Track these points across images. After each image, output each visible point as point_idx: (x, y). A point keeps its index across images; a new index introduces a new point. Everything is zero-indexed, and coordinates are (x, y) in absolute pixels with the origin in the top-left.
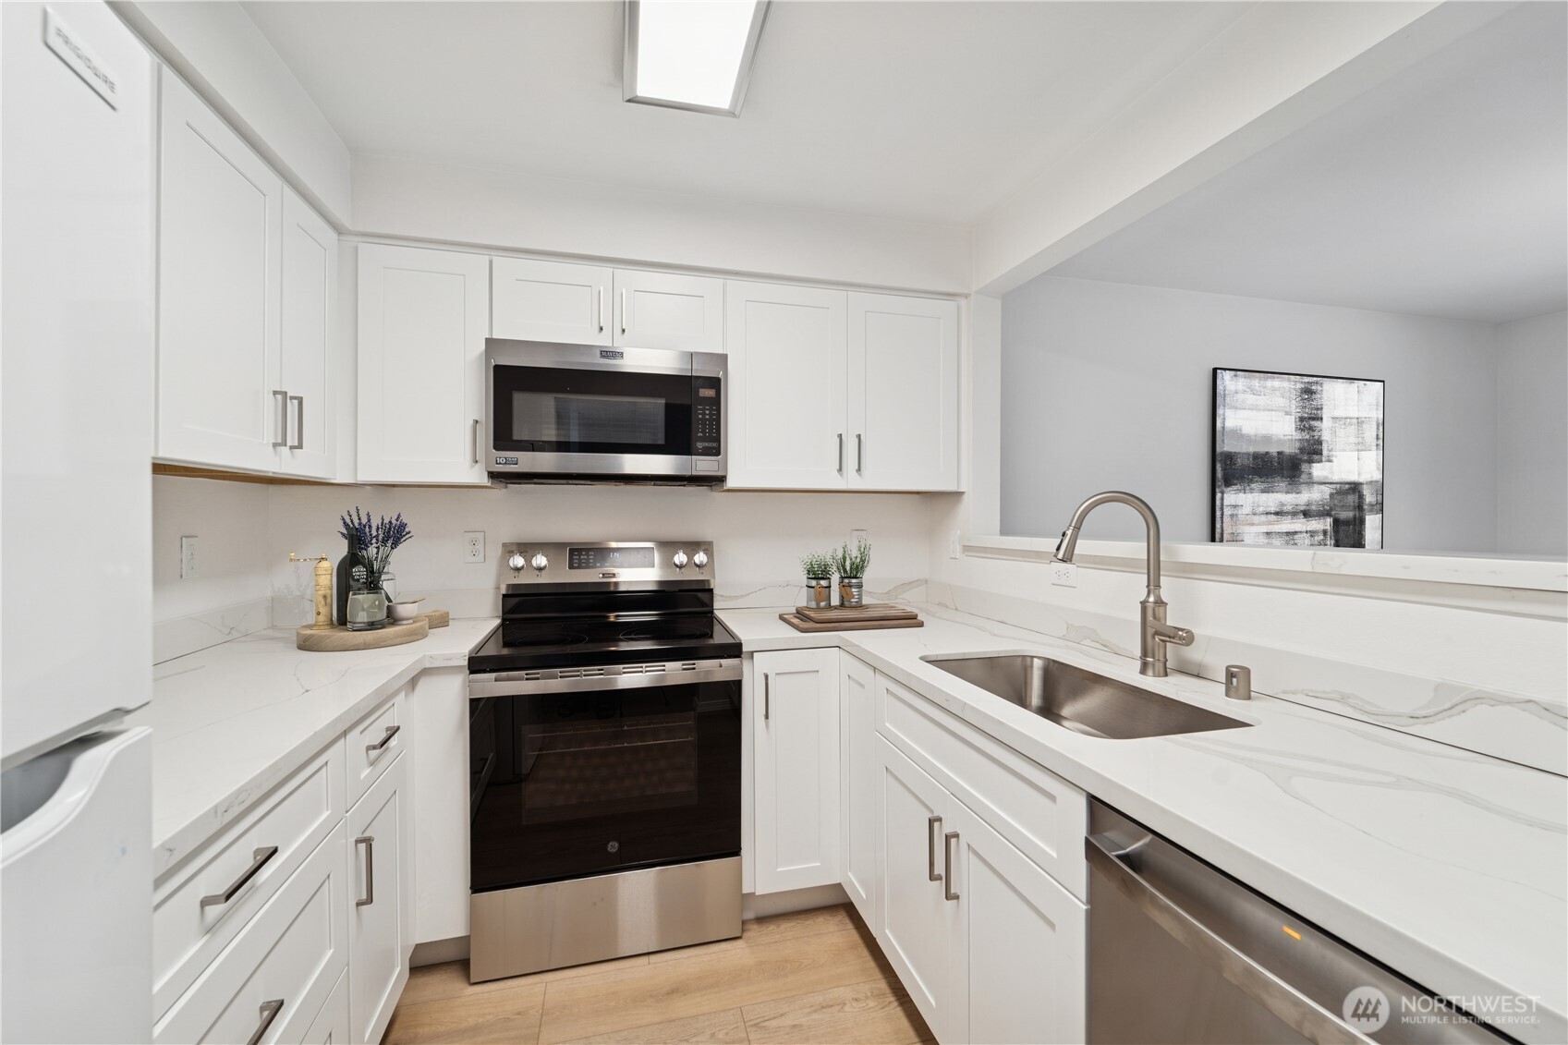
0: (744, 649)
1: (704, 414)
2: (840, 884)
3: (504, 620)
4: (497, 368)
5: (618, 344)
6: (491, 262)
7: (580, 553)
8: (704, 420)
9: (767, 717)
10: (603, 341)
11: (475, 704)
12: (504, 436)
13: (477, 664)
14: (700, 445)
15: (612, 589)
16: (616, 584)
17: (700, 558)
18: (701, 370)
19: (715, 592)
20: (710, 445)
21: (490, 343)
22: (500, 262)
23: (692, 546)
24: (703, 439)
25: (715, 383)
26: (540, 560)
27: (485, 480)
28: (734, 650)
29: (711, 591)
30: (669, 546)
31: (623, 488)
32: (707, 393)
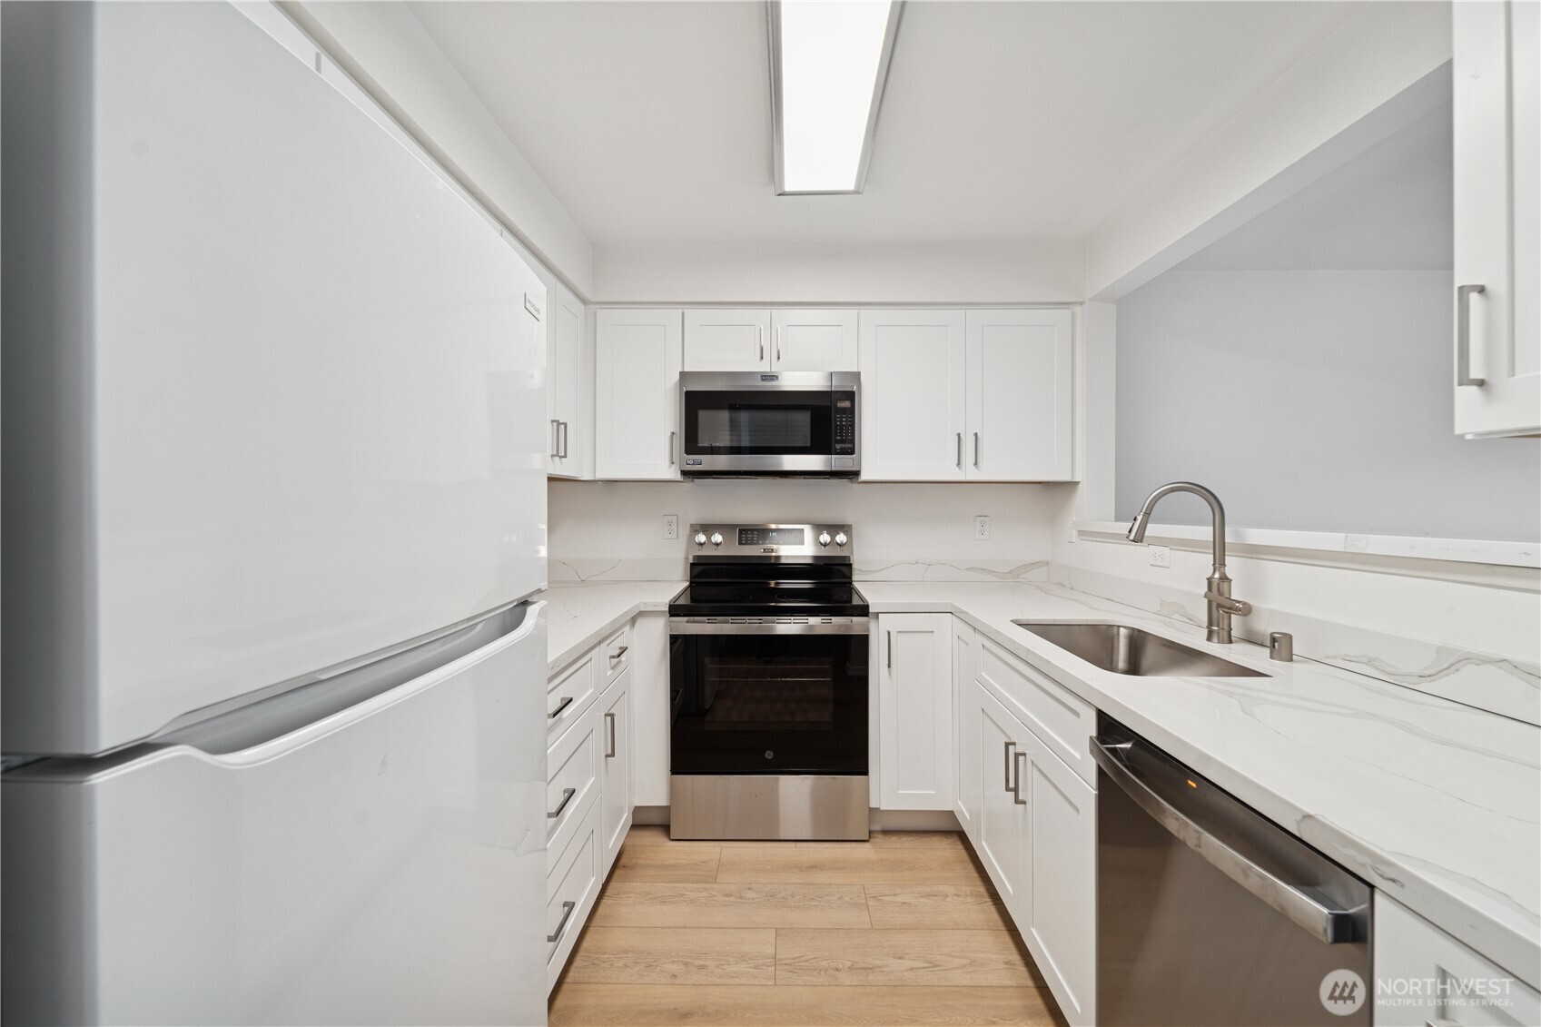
0: (871, 610)
1: (841, 421)
2: (952, 812)
3: (691, 582)
4: (688, 394)
5: (775, 369)
6: (683, 314)
7: (749, 533)
8: (841, 426)
9: (889, 666)
10: (763, 367)
11: (674, 639)
12: (692, 443)
13: (675, 610)
14: (838, 446)
15: (773, 561)
16: (776, 557)
17: (841, 538)
18: (837, 385)
19: (854, 566)
20: (846, 446)
21: (683, 375)
22: (689, 312)
23: (834, 528)
24: (838, 442)
25: (850, 396)
26: (717, 538)
27: (678, 477)
28: (863, 610)
29: (851, 565)
30: (819, 527)
31: (779, 481)
32: (847, 404)
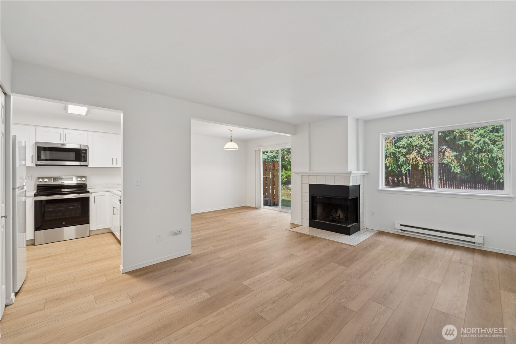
0: (90, 192)
1: (83, 155)
2: (109, 228)
3: (37, 191)
4: (38, 147)
5: (64, 142)
6: (36, 128)
7: (55, 178)
8: (83, 156)
9: (94, 202)
10: (62, 142)
12: (39, 159)
14: (82, 160)
16: (64, 184)
17: (84, 179)
18: (82, 147)
19: (87, 185)
20: (85, 160)
21: (36, 143)
22: (38, 128)
23: (84, 177)
24: (82, 159)
25: (86, 150)
26: (46, 180)
27: (35, 166)
28: (88, 192)
29: (86, 185)
30: (78, 177)
31: (65, 167)
32: (85, 151)
